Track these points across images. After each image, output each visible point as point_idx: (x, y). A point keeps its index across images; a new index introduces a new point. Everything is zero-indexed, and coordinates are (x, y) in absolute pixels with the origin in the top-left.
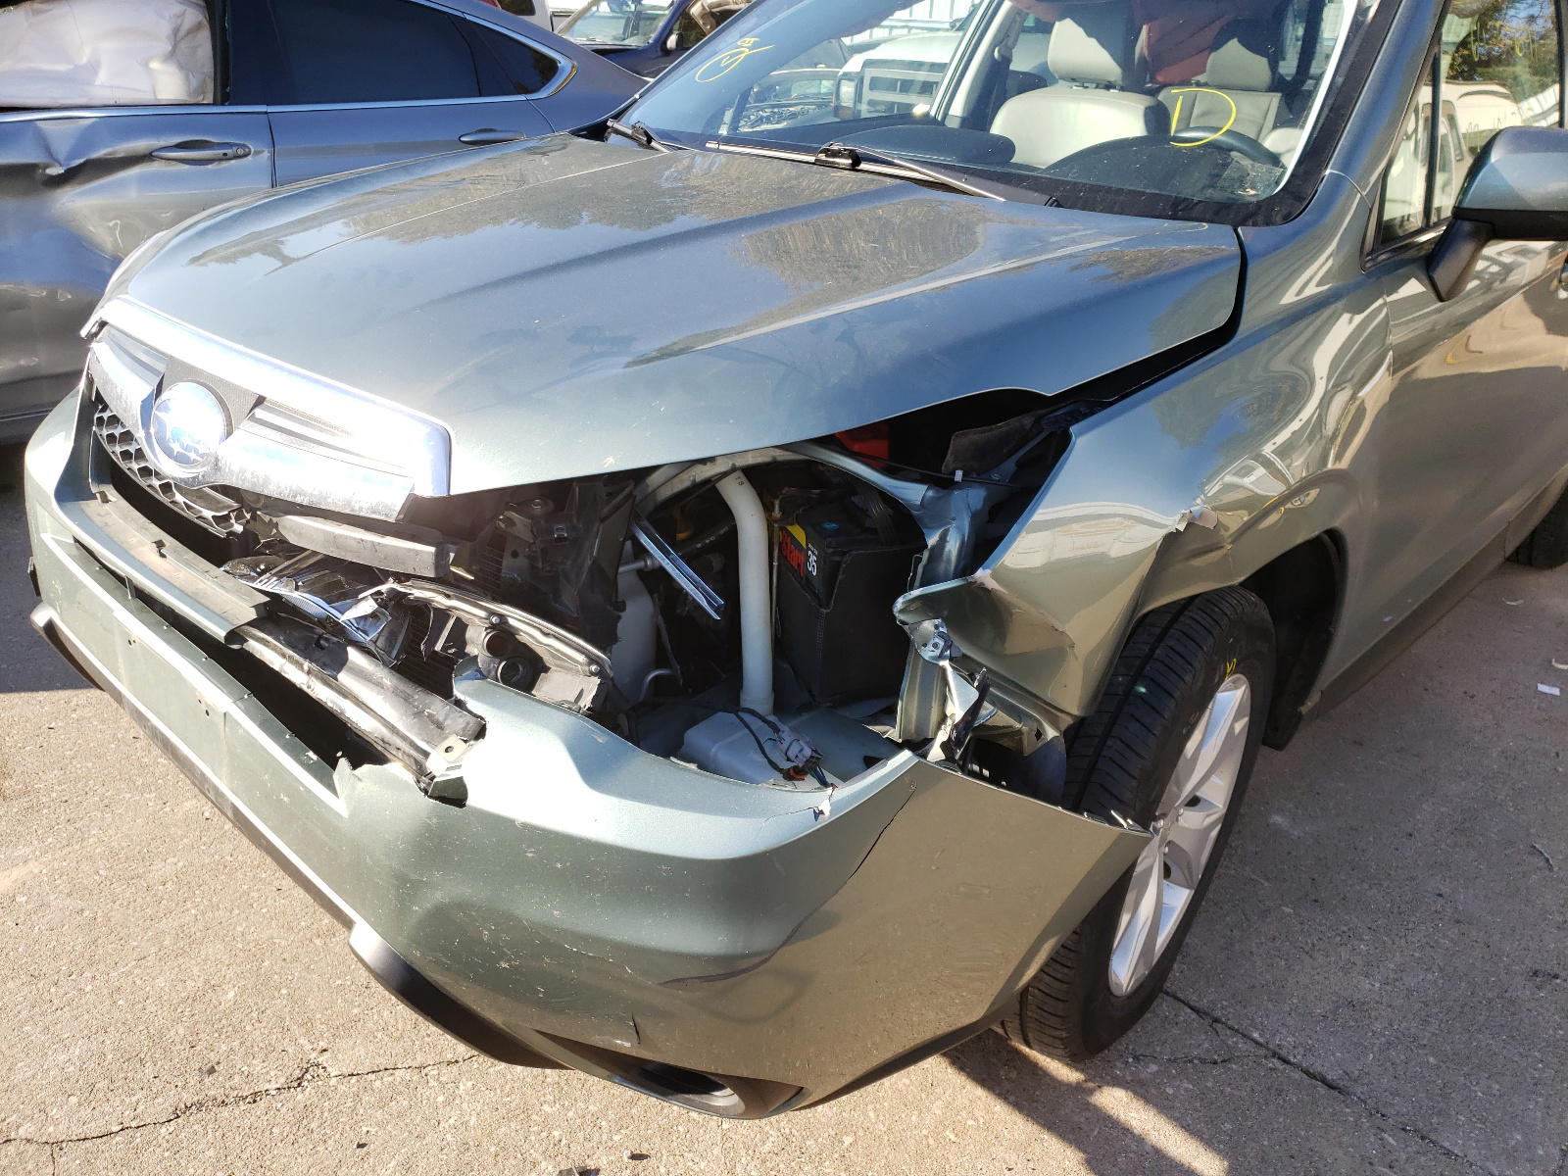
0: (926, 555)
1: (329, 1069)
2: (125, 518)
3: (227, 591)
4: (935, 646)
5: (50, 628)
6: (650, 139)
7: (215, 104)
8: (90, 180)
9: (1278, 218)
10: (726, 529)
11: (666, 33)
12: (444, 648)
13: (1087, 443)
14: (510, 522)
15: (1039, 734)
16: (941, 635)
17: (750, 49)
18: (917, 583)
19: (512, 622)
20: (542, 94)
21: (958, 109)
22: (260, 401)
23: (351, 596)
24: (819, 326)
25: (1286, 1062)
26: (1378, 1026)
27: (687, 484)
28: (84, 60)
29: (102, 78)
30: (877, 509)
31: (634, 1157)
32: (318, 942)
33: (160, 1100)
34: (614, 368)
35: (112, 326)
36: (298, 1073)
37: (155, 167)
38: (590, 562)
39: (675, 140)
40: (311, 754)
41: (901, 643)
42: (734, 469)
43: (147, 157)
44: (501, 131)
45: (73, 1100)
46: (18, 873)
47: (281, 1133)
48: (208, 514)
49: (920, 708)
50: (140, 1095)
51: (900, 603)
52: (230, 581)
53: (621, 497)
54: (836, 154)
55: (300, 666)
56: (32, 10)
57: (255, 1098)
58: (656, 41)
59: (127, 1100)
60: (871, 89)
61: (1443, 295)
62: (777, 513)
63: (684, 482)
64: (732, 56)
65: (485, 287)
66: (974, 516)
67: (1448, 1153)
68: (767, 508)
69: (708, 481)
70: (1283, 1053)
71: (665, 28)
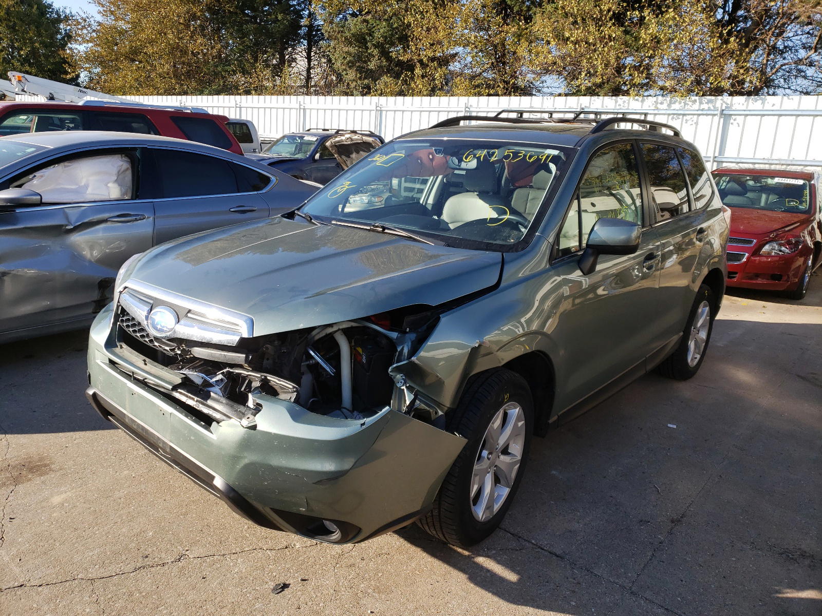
0: (397, 353)
1: (190, 556)
2: (131, 353)
3: (171, 374)
4: (401, 382)
5: (95, 395)
6: (311, 219)
7: (132, 199)
8: (82, 230)
9: (520, 249)
10: (337, 351)
11: (315, 152)
12: (245, 389)
13: (445, 320)
14: (267, 348)
15: (436, 413)
16: (403, 379)
17: (348, 186)
18: (395, 362)
19: (268, 378)
20: (264, 191)
21: (431, 201)
22: (189, 311)
23: (213, 374)
24: (364, 286)
25: (543, 549)
26: (579, 538)
27: (324, 335)
28: (83, 184)
29: (89, 191)
30: (384, 341)
31: (302, 580)
32: (182, 517)
33: (129, 565)
34: (301, 300)
35: (130, 288)
36: (178, 557)
37: (108, 224)
38: (293, 359)
39: (322, 220)
40: (202, 423)
41: (391, 383)
42: (339, 330)
43: (105, 221)
44: (247, 206)
45: (97, 566)
46: (63, 496)
47: (174, 575)
48: (168, 348)
49: (398, 403)
50: (121, 564)
51: (390, 370)
52: (172, 371)
53: (303, 338)
54: (377, 227)
55: (193, 399)
56: (64, 166)
57: (163, 565)
58: (310, 156)
59: (117, 566)
60: (405, 182)
61: (585, 273)
62: (353, 344)
63: (323, 334)
64: (341, 188)
65: (261, 275)
66: (412, 342)
67: (596, 575)
68: (350, 343)
69: (330, 333)
70: (542, 546)
71: (314, 150)
